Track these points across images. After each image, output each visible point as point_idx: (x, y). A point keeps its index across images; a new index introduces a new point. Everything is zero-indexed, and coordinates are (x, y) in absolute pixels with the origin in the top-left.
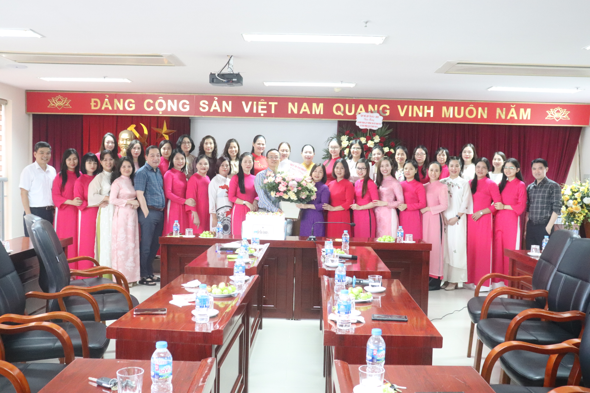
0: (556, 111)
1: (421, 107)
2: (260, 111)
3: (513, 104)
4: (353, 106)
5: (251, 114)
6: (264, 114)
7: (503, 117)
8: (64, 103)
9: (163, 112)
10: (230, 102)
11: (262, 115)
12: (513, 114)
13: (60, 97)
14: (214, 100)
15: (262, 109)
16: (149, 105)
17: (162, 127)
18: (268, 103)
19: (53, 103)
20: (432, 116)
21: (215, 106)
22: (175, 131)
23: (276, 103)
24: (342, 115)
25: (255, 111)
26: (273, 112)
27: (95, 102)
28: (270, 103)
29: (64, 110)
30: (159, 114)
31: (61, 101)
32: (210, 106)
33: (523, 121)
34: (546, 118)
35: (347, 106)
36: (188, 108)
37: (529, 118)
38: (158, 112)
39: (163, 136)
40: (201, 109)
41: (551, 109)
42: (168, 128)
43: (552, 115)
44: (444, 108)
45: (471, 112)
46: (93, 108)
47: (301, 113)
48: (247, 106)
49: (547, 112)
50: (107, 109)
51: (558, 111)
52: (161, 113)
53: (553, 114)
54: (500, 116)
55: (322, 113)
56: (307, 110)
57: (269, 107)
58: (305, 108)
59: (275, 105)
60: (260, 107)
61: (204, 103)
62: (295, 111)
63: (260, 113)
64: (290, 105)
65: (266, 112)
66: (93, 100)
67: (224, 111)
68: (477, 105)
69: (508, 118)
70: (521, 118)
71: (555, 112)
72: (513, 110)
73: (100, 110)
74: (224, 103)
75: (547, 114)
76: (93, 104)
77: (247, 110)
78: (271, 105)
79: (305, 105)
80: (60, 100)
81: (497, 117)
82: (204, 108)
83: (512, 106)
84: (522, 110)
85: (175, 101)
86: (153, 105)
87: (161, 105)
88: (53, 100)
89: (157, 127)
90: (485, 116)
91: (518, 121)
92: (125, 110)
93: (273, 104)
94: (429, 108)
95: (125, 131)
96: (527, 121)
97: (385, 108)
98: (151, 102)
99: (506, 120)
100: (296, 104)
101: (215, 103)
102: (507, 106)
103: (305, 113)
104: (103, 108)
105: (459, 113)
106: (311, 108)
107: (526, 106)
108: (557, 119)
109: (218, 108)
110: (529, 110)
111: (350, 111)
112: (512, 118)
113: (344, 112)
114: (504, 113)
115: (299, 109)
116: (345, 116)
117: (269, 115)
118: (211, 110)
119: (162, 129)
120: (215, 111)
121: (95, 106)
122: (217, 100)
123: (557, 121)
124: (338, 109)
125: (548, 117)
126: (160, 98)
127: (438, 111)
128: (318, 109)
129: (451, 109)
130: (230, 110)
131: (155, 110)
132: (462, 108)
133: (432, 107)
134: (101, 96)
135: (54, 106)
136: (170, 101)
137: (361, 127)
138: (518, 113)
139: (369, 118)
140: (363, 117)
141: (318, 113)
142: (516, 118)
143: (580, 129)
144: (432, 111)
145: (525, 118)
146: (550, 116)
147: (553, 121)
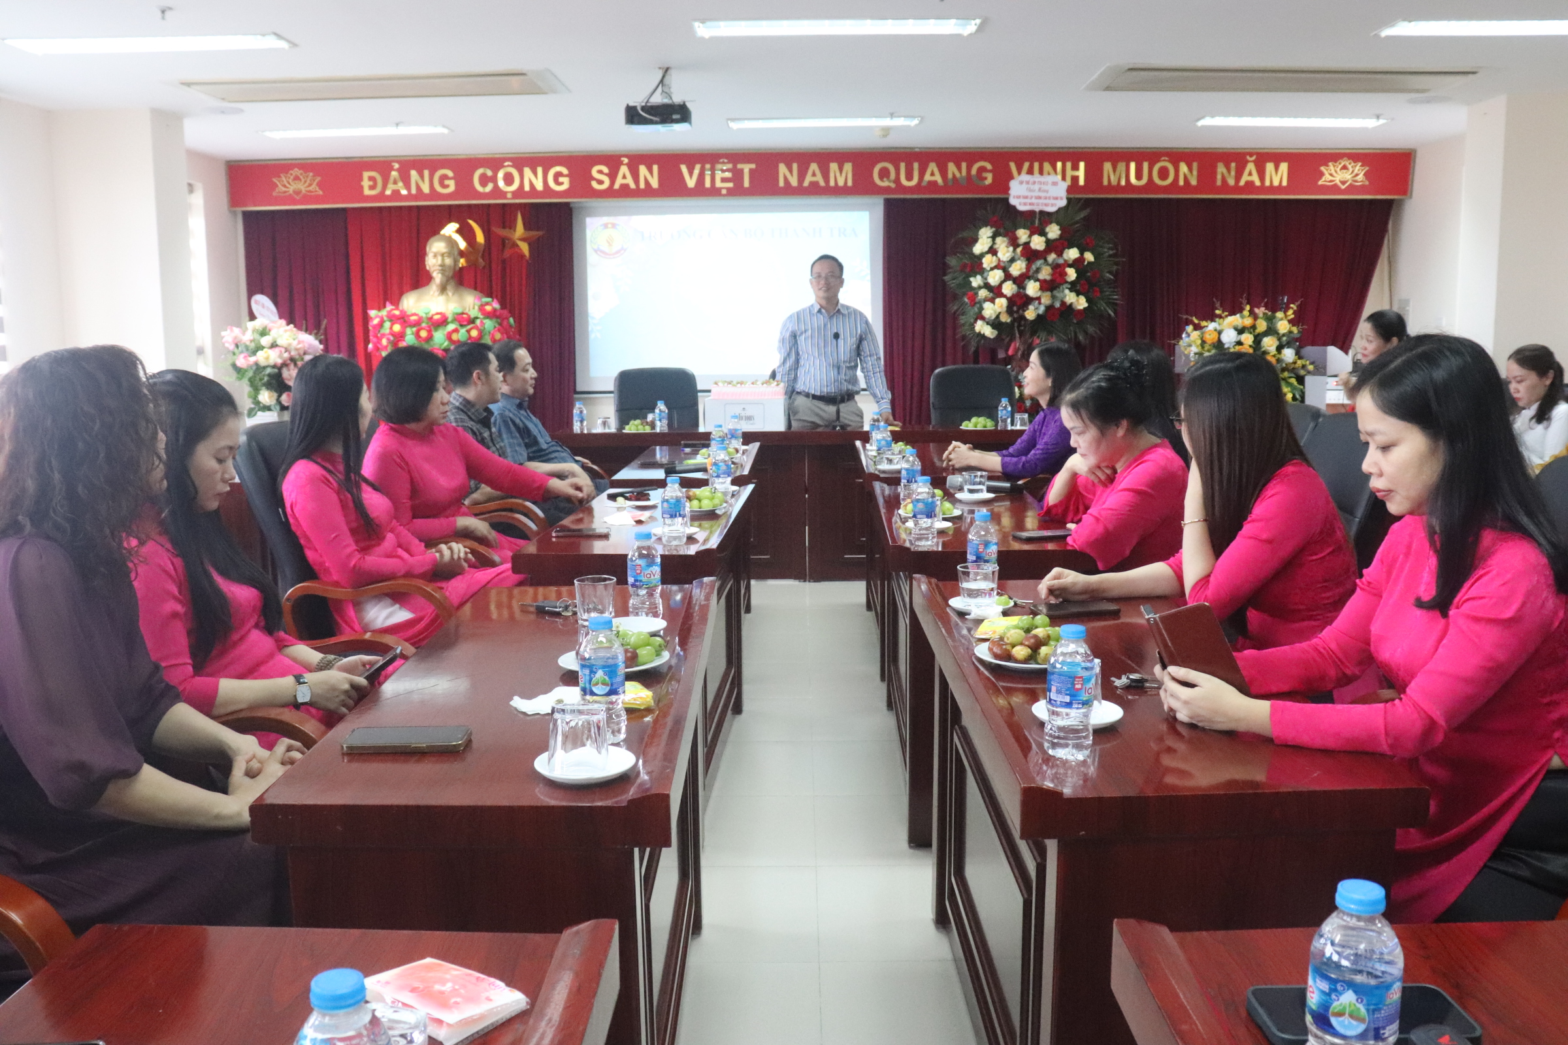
0: (1340, 166)
1: (1059, 164)
2: (719, 184)
3: (1251, 155)
4: (916, 165)
5: (700, 191)
6: (728, 189)
7: (1231, 182)
8: (307, 184)
9: (516, 194)
10: (655, 168)
11: (724, 192)
12: (1251, 174)
13: (296, 172)
14: (621, 163)
15: (724, 180)
16: (484, 180)
17: (512, 226)
18: (735, 166)
19: (285, 186)
20: (1082, 182)
21: (624, 177)
22: (540, 233)
23: (753, 166)
24: (893, 185)
25: (708, 184)
26: (746, 184)
27: (371, 178)
28: (739, 166)
29: (307, 199)
30: (505, 198)
31: (300, 180)
32: (613, 176)
33: (1272, 189)
34: (1320, 183)
35: (903, 166)
36: (566, 183)
37: (1285, 183)
38: (503, 194)
39: (517, 246)
40: (594, 184)
41: (1330, 164)
42: (527, 227)
43: (1331, 175)
44: (1107, 166)
45: (1163, 173)
46: (367, 192)
47: (806, 184)
48: (691, 173)
49: (1322, 168)
50: (396, 193)
51: (1345, 168)
52: (509, 195)
53: (1334, 174)
54: (1224, 180)
55: (850, 183)
56: (819, 179)
57: (737, 176)
58: (814, 175)
59: (751, 171)
60: (719, 175)
61: (600, 172)
62: (794, 182)
63: (721, 189)
64: (782, 168)
65: (730, 185)
66: (366, 175)
67: (642, 185)
68: (1177, 156)
69: (1242, 183)
70: (1267, 183)
71: (1338, 169)
72: (1251, 167)
73: (381, 196)
74: (643, 170)
75: (1322, 174)
76: (366, 183)
77: (691, 183)
78: (742, 171)
79: (814, 167)
80: (297, 178)
81: (1219, 183)
82: (600, 182)
83: (1248, 158)
84: (1270, 167)
85: (540, 170)
86: (494, 179)
87: (509, 179)
88: (284, 179)
89: (504, 227)
90: (1194, 182)
91: (1262, 189)
92: (434, 194)
93: (746, 168)
94: (1075, 167)
95: (437, 237)
96: (1279, 189)
97: (982, 170)
98: (489, 173)
99: (1237, 189)
100: (795, 166)
101: (624, 170)
102: (1237, 158)
103: (814, 185)
104: (388, 192)
105: (1139, 176)
106: (826, 175)
107: (1277, 158)
108: (1343, 183)
109: (630, 181)
110: (1284, 167)
111: (909, 177)
112: (1250, 184)
113: (897, 180)
114: (1233, 173)
115: (802, 177)
116: (900, 187)
117: (737, 191)
118: (617, 186)
119: (515, 230)
120: (625, 187)
121: (372, 188)
122: (627, 164)
123: (1343, 187)
124: (884, 174)
125: (1323, 179)
126: (506, 164)
127: (1094, 173)
128: (843, 175)
129: (1121, 166)
130: (655, 183)
131: (497, 192)
132: (1146, 165)
133: (1082, 165)
134: (382, 166)
135: (285, 192)
136: (527, 172)
137: (1021, 208)
138: (1261, 173)
139: (1036, 187)
140: (1024, 186)
141: (841, 183)
142: (1258, 183)
143: (1390, 203)
144: (1081, 173)
145: (1276, 183)
146: (1327, 177)
147: (1334, 188)
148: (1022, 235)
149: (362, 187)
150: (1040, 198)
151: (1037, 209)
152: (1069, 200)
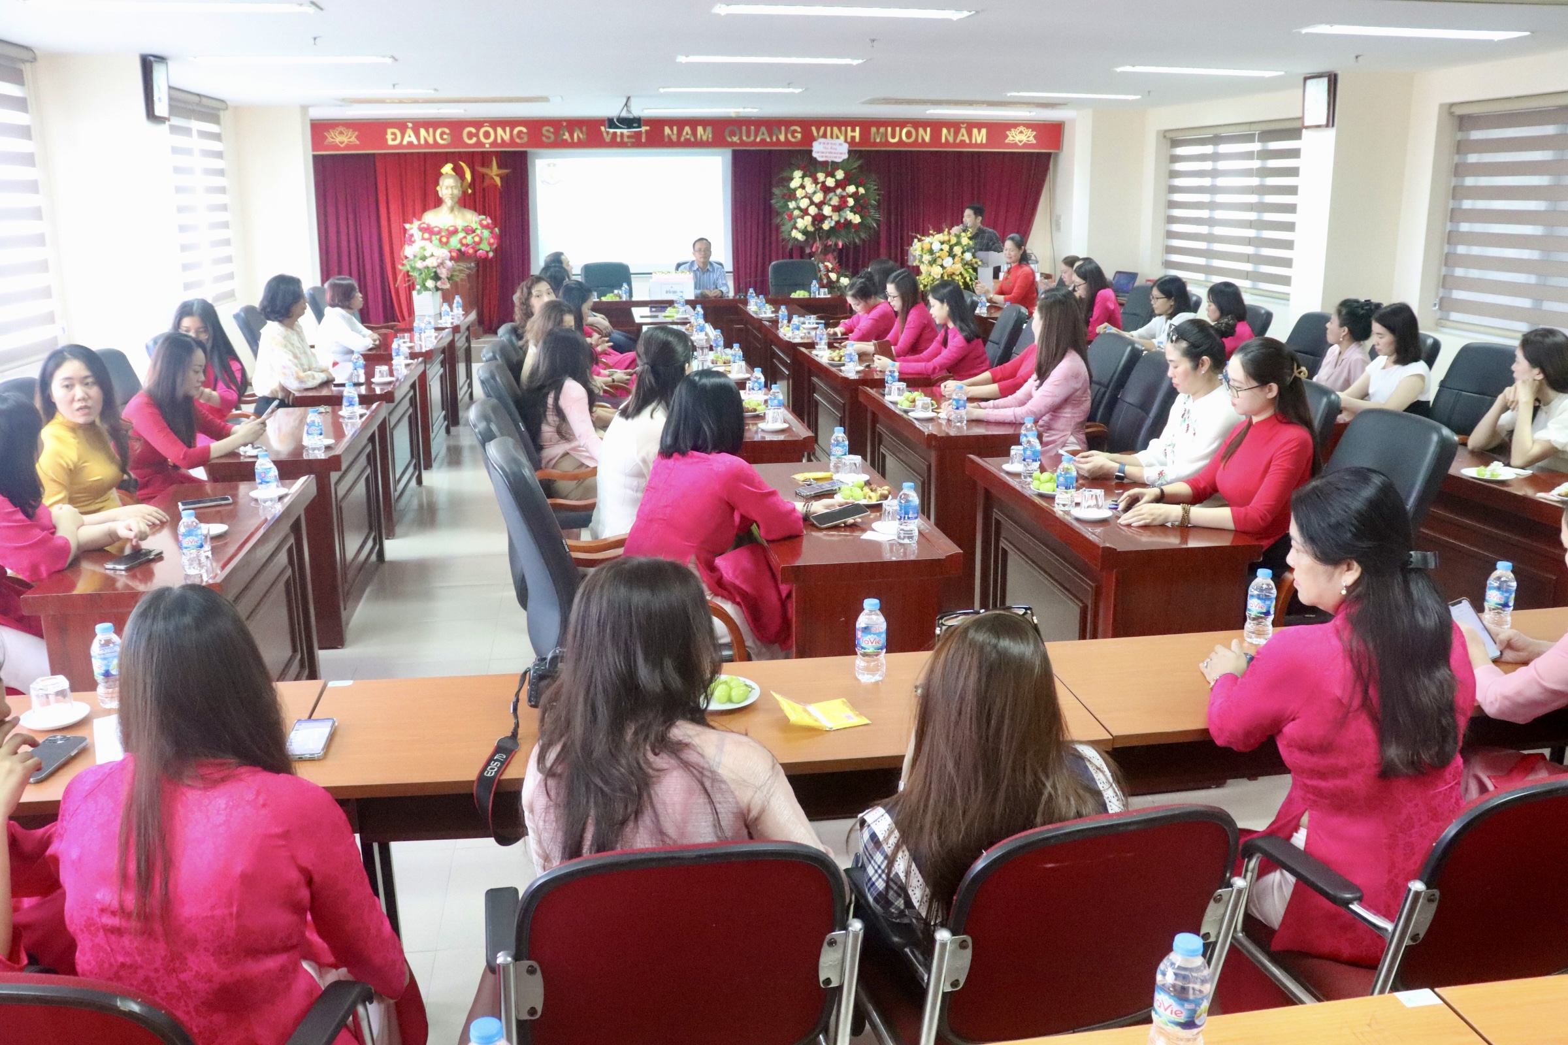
0: (1019, 131)
1: (843, 128)
2: (626, 140)
3: (963, 123)
4: (753, 129)
5: (614, 143)
6: (632, 143)
7: (951, 140)
8: (348, 137)
9: (492, 145)
10: (584, 129)
11: (629, 144)
12: (963, 136)
13: (341, 128)
14: (562, 126)
15: (629, 137)
16: (470, 135)
17: (490, 166)
18: (636, 128)
19: (333, 138)
20: (857, 139)
21: (564, 134)
22: (508, 171)
23: (648, 128)
24: (738, 141)
25: (618, 139)
26: (644, 140)
27: (394, 134)
28: (639, 128)
29: (350, 146)
30: (484, 147)
31: (345, 133)
32: (555, 134)
33: (976, 145)
34: (1006, 141)
35: (744, 128)
36: (525, 138)
37: (984, 141)
38: (483, 145)
39: (493, 179)
40: (544, 139)
41: (1012, 130)
42: (499, 167)
43: (1013, 136)
44: (873, 130)
45: (909, 135)
46: (390, 142)
47: (682, 139)
48: (608, 132)
49: (1008, 133)
50: (410, 143)
51: (1021, 132)
52: (487, 146)
53: (1015, 136)
54: (947, 139)
55: (710, 139)
56: (691, 136)
58: (687, 134)
59: (647, 131)
61: (548, 131)
62: (674, 138)
63: (627, 143)
64: (667, 129)
65: (634, 140)
66: (390, 131)
67: (576, 140)
68: (917, 124)
69: (958, 141)
70: (974, 141)
71: (1017, 133)
72: (963, 131)
73: (400, 146)
74: (576, 130)
75: (1007, 136)
76: (389, 137)
77: (608, 138)
78: (641, 131)
79: (687, 129)
80: (341, 133)
81: (944, 141)
82: (548, 138)
83: (962, 125)
84: (975, 131)
85: (508, 129)
86: (477, 135)
87: (487, 135)
88: (332, 133)
89: (484, 167)
90: (927, 139)
91: (970, 145)
92: (436, 143)
93: (644, 129)
94: (853, 130)
95: (445, 175)
96: (981, 145)
97: (795, 131)
98: (473, 130)
99: (954, 145)
100: (675, 128)
101: (564, 130)
102: (954, 125)
103: (687, 140)
104: (405, 143)
105: (893, 137)
106: (695, 134)
107: (979, 125)
108: (1020, 142)
109: (566, 137)
110: (984, 131)
111: (748, 135)
112: (963, 142)
113: (741, 138)
114: (952, 134)
115: (679, 135)
116: (742, 142)
117: (636, 144)
118: (559, 140)
119: (491, 169)
120: (564, 141)
121: (394, 140)
122: (566, 127)
123: (1021, 144)
124: (732, 134)
125: (1008, 139)
126: (485, 125)
127: (865, 134)
128: (705, 134)
129: (882, 130)
130: (584, 138)
131: (479, 143)
132: (898, 129)
133: (858, 129)
134: (401, 125)
135: (333, 142)
136: (499, 130)
137: (820, 159)
138: (970, 135)
139: (829, 146)
140: (822, 146)
141: (705, 138)
142: (968, 141)
143: (1049, 155)
144: (857, 134)
145: (979, 141)
146: (1010, 138)
147: (1015, 145)
148: (821, 176)
149: (386, 140)
150: (831, 153)
151: (830, 160)
152: (850, 152)
